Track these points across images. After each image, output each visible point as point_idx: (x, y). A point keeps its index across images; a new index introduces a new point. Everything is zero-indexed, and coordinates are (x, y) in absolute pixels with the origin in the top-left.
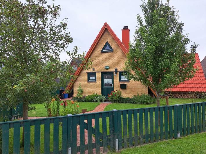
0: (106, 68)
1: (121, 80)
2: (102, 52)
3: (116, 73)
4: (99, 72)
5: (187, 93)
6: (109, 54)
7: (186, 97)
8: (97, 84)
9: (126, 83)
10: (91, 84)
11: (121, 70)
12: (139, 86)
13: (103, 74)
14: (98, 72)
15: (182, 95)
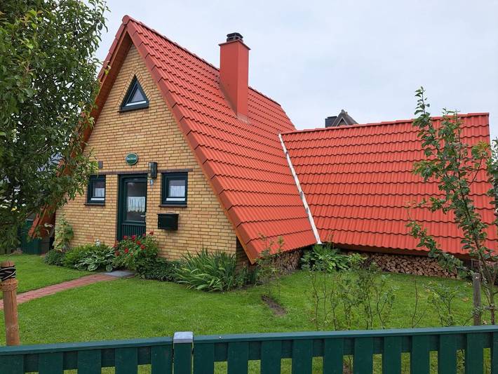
0: (128, 161)
1: (168, 199)
2: (124, 110)
3: (154, 178)
4: (112, 173)
5: (421, 257)
6: (139, 114)
7: (418, 270)
8: (107, 211)
9: (177, 212)
10: (93, 210)
11: (166, 168)
12: (212, 221)
13: (124, 179)
14: (110, 173)
15: (405, 264)
